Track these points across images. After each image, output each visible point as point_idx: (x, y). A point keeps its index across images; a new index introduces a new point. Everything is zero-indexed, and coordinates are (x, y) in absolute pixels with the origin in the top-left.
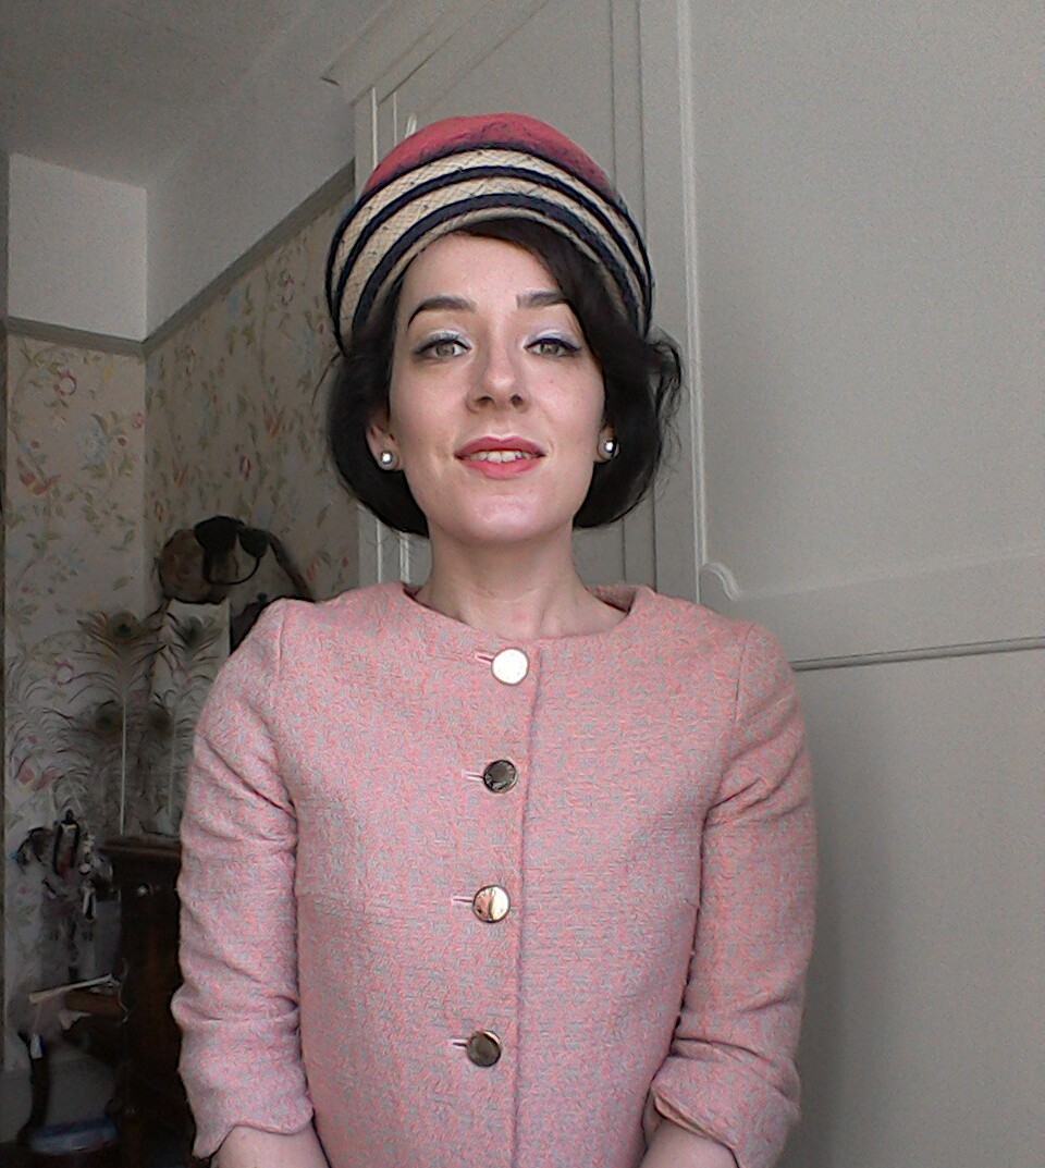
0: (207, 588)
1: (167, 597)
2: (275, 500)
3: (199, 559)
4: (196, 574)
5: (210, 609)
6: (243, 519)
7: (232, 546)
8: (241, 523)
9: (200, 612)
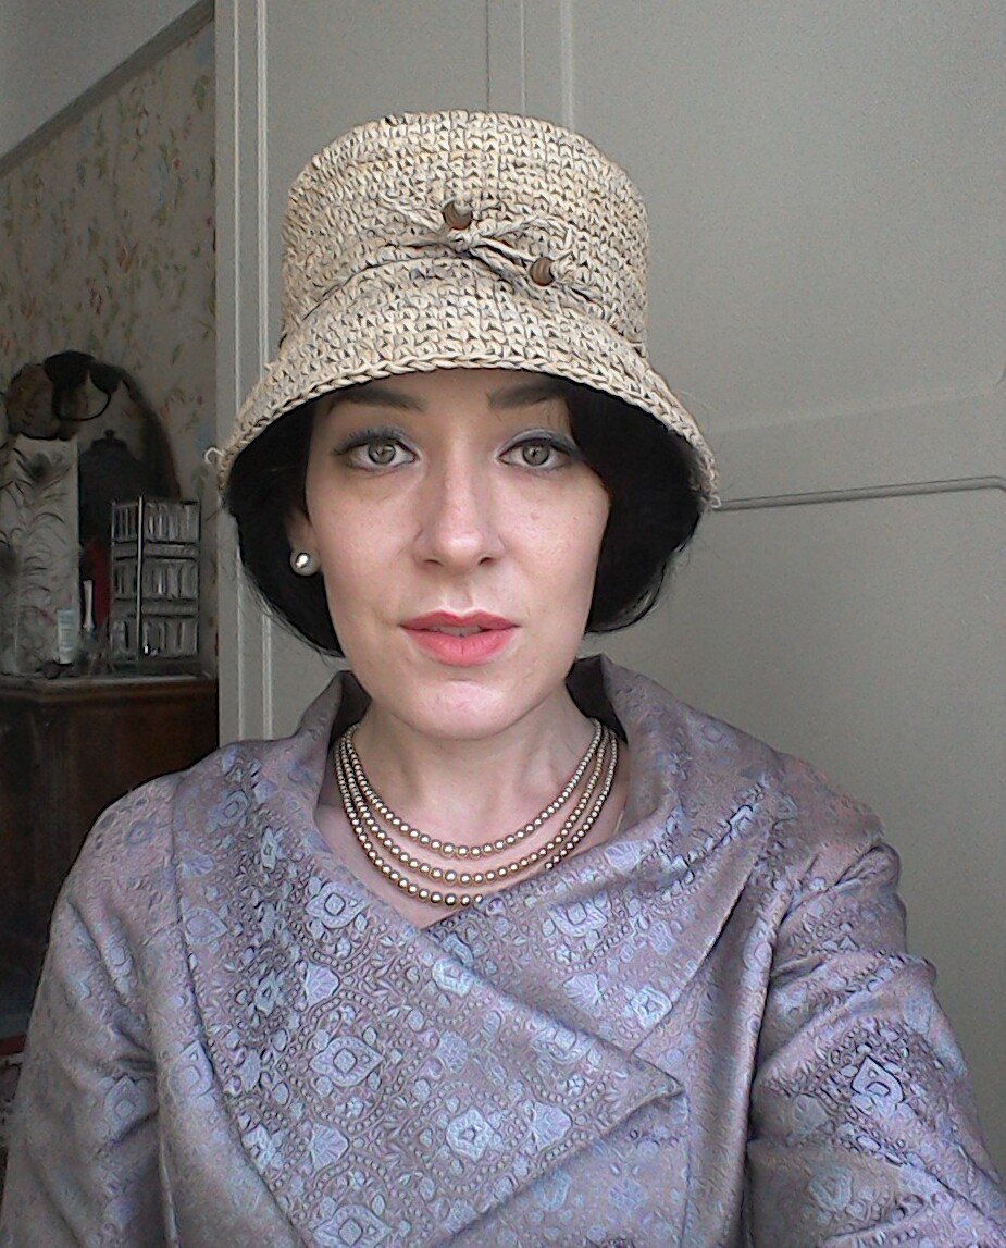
0: (56, 424)
1: (13, 431)
2: (128, 334)
3: (48, 395)
4: (45, 409)
5: (58, 445)
6: (95, 354)
7: (83, 381)
8: (91, 358)
9: (48, 449)
